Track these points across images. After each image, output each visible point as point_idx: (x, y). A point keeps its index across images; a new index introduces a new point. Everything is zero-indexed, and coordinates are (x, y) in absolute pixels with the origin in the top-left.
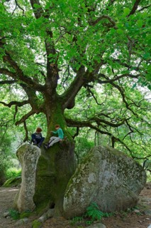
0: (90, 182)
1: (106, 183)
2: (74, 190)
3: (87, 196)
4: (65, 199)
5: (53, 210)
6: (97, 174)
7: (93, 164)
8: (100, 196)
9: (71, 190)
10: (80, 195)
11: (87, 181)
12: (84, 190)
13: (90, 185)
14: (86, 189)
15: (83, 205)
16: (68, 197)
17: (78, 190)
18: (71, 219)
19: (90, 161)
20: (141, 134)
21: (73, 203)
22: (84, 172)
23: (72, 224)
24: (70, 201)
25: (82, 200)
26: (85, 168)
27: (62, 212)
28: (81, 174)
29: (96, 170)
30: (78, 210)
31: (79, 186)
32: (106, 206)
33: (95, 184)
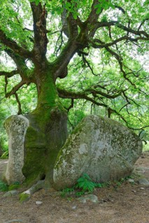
0: (81, 153)
1: (99, 154)
2: (64, 161)
3: (77, 168)
4: (55, 171)
5: (43, 181)
6: (89, 144)
7: (84, 134)
8: (92, 167)
9: (61, 162)
10: (70, 167)
11: (78, 152)
12: (74, 161)
13: (81, 156)
14: (77, 160)
15: (73, 177)
16: (58, 169)
17: (69, 161)
18: (62, 190)
19: (81, 131)
20: (138, 106)
21: (63, 175)
22: (74, 143)
23: (62, 196)
24: (60, 172)
25: (73, 171)
26: (76, 139)
27: (52, 183)
28: (72, 145)
29: (88, 140)
30: (68, 181)
31: (69, 158)
32: (99, 177)
33: (86, 155)
